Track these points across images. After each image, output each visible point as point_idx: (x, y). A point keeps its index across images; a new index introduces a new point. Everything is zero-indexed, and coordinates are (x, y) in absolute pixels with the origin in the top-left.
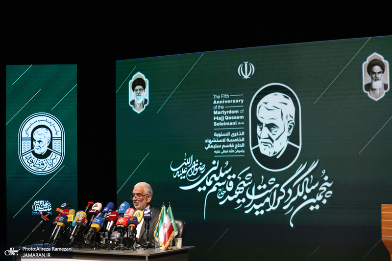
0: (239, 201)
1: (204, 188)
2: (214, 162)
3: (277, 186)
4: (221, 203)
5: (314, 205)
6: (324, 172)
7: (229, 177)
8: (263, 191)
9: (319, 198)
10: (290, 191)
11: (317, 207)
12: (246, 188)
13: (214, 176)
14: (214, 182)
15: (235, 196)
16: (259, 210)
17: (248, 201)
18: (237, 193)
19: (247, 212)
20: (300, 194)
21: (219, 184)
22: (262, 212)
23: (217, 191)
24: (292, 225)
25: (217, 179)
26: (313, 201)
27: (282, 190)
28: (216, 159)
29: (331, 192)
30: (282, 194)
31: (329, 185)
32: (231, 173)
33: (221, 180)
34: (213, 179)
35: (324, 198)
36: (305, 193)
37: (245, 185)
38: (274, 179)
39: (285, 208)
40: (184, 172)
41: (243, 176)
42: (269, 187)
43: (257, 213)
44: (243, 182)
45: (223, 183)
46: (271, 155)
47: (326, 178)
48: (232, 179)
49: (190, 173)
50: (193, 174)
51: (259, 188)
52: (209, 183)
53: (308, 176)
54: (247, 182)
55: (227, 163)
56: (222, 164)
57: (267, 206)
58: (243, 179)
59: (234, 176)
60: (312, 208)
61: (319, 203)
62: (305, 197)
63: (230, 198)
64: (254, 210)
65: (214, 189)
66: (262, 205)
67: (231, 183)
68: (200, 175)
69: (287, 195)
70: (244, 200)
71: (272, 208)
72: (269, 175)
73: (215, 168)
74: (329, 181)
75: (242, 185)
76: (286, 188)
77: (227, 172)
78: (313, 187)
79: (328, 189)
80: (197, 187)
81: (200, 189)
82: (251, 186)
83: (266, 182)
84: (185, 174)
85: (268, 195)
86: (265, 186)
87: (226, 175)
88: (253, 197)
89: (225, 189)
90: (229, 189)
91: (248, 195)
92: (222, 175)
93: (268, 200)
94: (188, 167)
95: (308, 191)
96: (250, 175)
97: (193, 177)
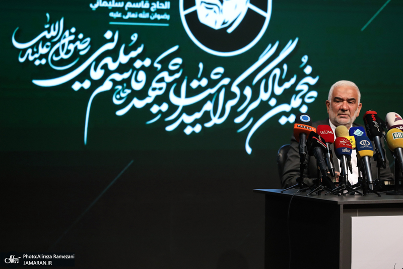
0: (155, 109)
1: (87, 84)
2: (108, 35)
3: (226, 81)
4: (120, 113)
5: (287, 114)
6: (305, 59)
7: (138, 64)
8: (200, 89)
9: (296, 102)
10: (248, 92)
11: (292, 119)
12: (169, 85)
13: (108, 60)
14: (108, 73)
15: (149, 100)
16: (193, 124)
17: (173, 108)
18: (152, 94)
19: (170, 128)
20: (264, 96)
21: (118, 77)
22: (198, 128)
23: (112, 91)
24: (249, 150)
25: (113, 66)
26: (285, 108)
27: (235, 89)
28: (114, 30)
29: (314, 94)
30: (234, 96)
31: (313, 81)
32: (141, 57)
33: (121, 69)
34: (105, 67)
35: (303, 103)
36: (273, 95)
37: (169, 79)
38: (220, 70)
39: (238, 120)
40: (43, 50)
41: (165, 63)
42: (212, 83)
43: (188, 131)
44: (165, 74)
45: (126, 75)
46: (218, 26)
47: (308, 70)
48: (143, 68)
49: (57, 53)
50: (63, 55)
51: (195, 84)
52: (97, 75)
53: (280, 66)
54: (172, 73)
55: (134, 37)
56: (124, 39)
57: (206, 117)
58: (165, 68)
59: (147, 62)
60: (283, 121)
61: (296, 111)
62: (273, 102)
63: (138, 104)
64: (183, 125)
65: (107, 86)
66: (198, 115)
67: (142, 76)
68: (78, 58)
69: (243, 98)
70: (165, 107)
71: (216, 120)
72: (212, 62)
73: (110, 46)
74: (313, 75)
75: (162, 80)
76: (242, 86)
77: (134, 54)
78: (287, 85)
79: (311, 88)
80: (72, 82)
81: (76, 86)
82: (179, 82)
83: (206, 74)
84: (45, 56)
85: (209, 98)
86: (204, 82)
87: (133, 60)
88: (182, 101)
89: (129, 87)
90: (137, 87)
91: (173, 98)
92: (123, 59)
93: (209, 106)
94: (52, 42)
95: (279, 91)
96: (179, 61)
97: (62, 62)
